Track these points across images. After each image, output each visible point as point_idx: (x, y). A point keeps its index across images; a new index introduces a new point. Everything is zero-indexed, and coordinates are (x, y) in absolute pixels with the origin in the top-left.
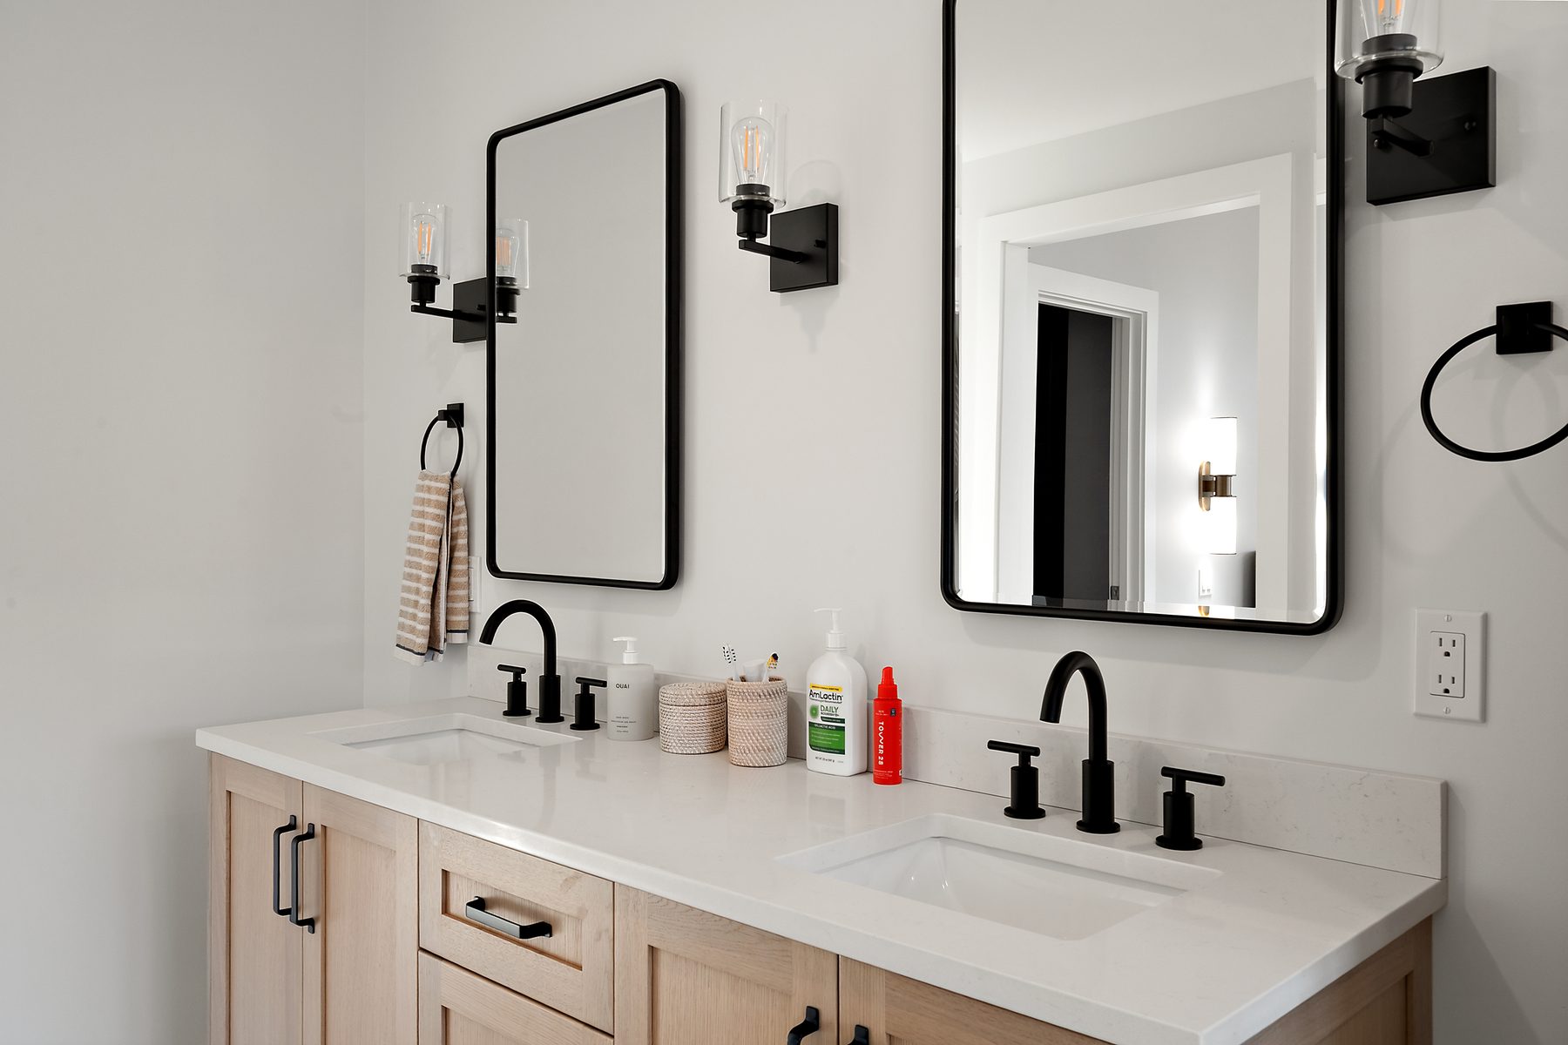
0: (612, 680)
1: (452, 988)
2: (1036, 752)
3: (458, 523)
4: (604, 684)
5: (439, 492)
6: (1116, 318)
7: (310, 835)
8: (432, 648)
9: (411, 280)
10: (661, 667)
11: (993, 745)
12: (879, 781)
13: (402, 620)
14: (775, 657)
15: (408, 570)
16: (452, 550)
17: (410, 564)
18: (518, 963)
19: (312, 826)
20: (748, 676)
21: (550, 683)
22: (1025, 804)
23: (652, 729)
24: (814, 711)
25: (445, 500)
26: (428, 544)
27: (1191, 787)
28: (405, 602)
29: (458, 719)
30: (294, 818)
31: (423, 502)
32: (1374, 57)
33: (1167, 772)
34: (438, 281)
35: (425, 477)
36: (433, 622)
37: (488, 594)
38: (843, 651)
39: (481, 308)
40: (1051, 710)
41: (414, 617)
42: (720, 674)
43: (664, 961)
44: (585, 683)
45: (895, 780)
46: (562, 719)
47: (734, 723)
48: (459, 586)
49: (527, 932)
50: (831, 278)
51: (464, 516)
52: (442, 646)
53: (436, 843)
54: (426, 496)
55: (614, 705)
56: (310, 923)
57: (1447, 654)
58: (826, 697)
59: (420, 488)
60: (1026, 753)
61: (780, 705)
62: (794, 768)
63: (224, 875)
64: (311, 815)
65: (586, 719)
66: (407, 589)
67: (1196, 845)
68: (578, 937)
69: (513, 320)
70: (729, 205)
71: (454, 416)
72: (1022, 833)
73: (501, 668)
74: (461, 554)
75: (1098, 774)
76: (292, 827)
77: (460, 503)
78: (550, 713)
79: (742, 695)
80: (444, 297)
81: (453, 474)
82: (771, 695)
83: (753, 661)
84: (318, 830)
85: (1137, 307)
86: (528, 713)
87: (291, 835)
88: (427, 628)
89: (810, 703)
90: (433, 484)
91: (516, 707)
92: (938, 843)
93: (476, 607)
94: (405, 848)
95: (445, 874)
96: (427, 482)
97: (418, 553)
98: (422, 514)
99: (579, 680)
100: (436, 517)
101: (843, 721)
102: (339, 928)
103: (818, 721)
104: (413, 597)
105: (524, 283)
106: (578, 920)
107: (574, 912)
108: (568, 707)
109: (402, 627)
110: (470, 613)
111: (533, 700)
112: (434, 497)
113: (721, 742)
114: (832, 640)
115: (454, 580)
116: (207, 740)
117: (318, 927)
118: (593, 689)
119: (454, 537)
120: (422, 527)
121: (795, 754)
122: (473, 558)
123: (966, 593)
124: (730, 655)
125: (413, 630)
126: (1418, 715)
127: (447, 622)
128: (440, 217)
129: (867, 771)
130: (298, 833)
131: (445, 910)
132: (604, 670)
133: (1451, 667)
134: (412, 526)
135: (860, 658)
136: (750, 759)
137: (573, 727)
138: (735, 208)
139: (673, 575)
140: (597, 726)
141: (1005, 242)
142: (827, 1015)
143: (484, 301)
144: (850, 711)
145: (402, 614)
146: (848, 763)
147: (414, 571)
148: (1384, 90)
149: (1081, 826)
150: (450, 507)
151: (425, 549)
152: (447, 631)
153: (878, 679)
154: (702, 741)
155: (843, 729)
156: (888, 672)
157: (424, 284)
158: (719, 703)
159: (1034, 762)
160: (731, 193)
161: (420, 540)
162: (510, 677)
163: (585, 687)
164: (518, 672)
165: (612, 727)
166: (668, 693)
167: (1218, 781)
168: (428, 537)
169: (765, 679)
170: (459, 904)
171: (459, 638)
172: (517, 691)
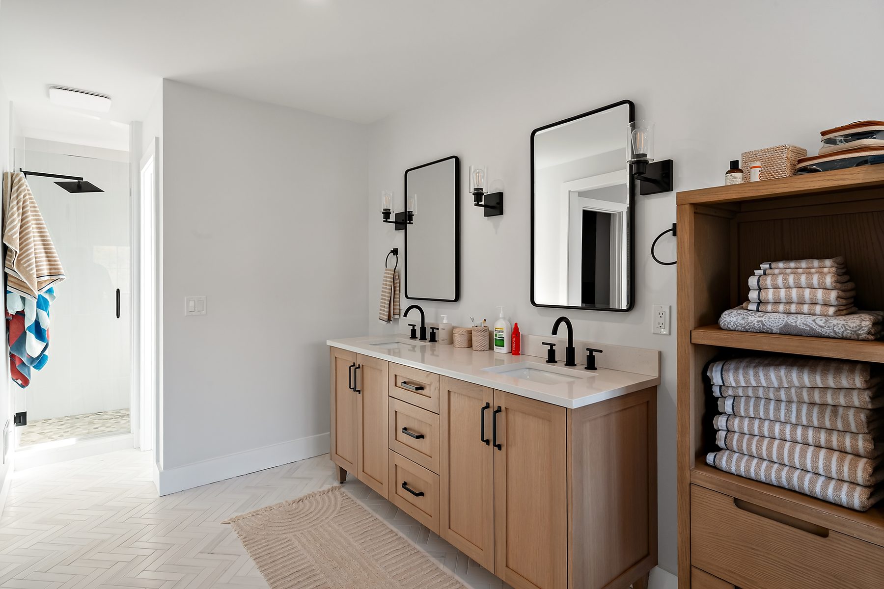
0: (440, 327)
1: (398, 406)
2: (555, 345)
3: (396, 283)
4: (438, 329)
5: (391, 274)
6: (612, 214)
7: (359, 367)
8: (389, 320)
9: (383, 213)
10: (454, 325)
11: (543, 343)
12: (513, 354)
13: (380, 311)
14: (485, 320)
15: (382, 297)
16: (395, 291)
17: (382, 295)
18: (415, 398)
19: (359, 365)
20: (478, 326)
21: (423, 329)
22: (551, 359)
23: (451, 342)
24: (496, 335)
25: (393, 276)
26: (388, 289)
27: (594, 353)
28: (381, 306)
29: (397, 339)
30: (354, 363)
31: (386, 277)
32: (635, 160)
33: (588, 349)
34: (390, 213)
35: (386, 270)
36: (389, 312)
37: (405, 304)
38: (504, 318)
39: (403, 220)
40: (555, 332)
41: (384, 310)
42: (470, 325)
43: (452, 394)
44: (433, 329)
45: (519, 354)
46: (426, 339)
47: (474, 338)
48: (396, 302)
49: (417, 389)
50: (501, 213)
51: (398, 281)
52: (392, 319)
53: (393, 367)
54: (388, 275)
55: (441, 335)
56: (359, 391)
57: (661, 317)
58: (500, 331)
59: (385, 273)
60: (552, 345)
61: (487, 334)
62: (491, 351)
63: (335, 380)
64: (359, 362)
65: (433, 339)
66: (382, 303)
67: (596, 369)
68: (430, 390)
69: (412, 223)
70: (472, 193)
71: (395, 252)
72: (551, 366)
73: (409, 325)
74: (397, 292)
75: (570, 351)
76: (354, 365)
77: (397, 277)
78: (423, 338)
79: (476, 331)
80: (392, 218)
81: (395, 269)
82: (484, 331)
83: (479, 321)
84: (361, 366)
85: (619, 210)
86: (417, 338)
87: (354, 367)
88: (388, 314)
89: (495, 333)
90: (389, 272)
91: (413, 336)
92: (528, 370)
93: (401, 308)
94: (385, 368)
95: (396, 375)
96: (387, 272)
97: (385, 292)
98: (386, 281)
99: (431, 328)
100: (391, 282)
101: (504, 338)
102: (367, 393)
103: (497, 338)
104: (384, 305)
105: (415, 213)
106: (430, 385)
107: (429, 383)
108: (428, 336)
109: (380, 313)
110: (400, 310)
111: (418, 334)
112: (389, 276)
113: (470, 345)
114: (501, 316)
115: (395, 300)
116: (329, 343)
117: (361, 393)
118: (435, 330)
119: (395, 287)
120: (386, 285)
121: (491, 348)
122: (401, 294)
123: (537, 301)
124: (473, 320)
125: (384, 314)
126: (653, 333)
127: (393, 312)
128: (391, 195)
129: (511, 352)
130: (356, 367)
131: (396, 385)
132: (438, 325)
133: (662, 320)
134: (383, 284)
135: (509, 321)
136: (479, 349)
137: (429, 341)
138: (473, 195)
139: (458, 297)
140: (436, 341)
141: (570, 191)
142: (491, 404)
143: (404, 218)
144: (506, 335)
145: (381, 310)
146: (505, 350)
147: (384, 297)
148: (638, 168)
149: (566, 365)
150: (394, 278)
151: (387, 291)
152: (393, 315)
153: (514, 326)
154: (465, 344)
155: (504, 340)
156: (516, 324)
157: (387, 214)
158: (470, 333)
159: (554, 348)
160: (472, 190)
161: (386, 288)
162: (411, 327)
163: (433, 330)
164: (414, 326)
165: (440, 341)
166: (455, 331)
167: (601, 351)
168: (388, 287)
169: (483, 326)
170: (399, 383)
171: (397, 317)
172: (413, 332)
